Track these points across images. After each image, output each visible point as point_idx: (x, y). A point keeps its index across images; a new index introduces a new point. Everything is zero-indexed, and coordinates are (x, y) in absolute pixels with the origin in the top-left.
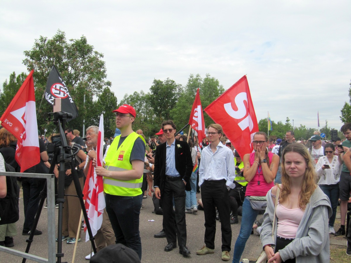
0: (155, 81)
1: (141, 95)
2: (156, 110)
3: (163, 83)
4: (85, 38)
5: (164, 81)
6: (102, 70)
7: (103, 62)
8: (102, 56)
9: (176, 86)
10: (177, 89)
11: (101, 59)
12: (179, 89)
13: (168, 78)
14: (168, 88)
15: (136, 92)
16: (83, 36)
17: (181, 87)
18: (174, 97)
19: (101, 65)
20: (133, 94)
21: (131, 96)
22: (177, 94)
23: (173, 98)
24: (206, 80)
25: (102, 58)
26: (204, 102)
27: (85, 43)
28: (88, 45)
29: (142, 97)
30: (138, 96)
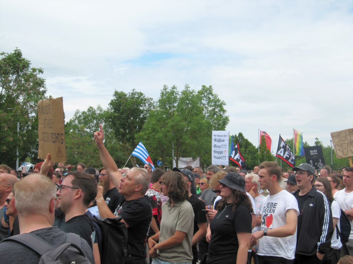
0: (116, 93)
1: (98, 112)
2: (117, 133)
3: (128, 96)
4: (20, 51)
5: (128, 93)
6: (42, 89)
7: (43, 79)
8: (41, 71)
9: (145, 100)
10: (147, 104)
11: (40, 76)
12: (149, 105)
13: (133, 90)
14: (134, 103)
15: (91, 107)
16: (18, 49)
17: (152, 101)
18: (143, 116)
19: (40, 83)
20: (86, 110)
21: (84, 113)
22: (146, 110)
23: (141, 116)
24: (184, 93)
25: (41, 74)
26: (179, 123)
27: (20, 57)
28: (24, 60)
29: (100, 114)
30: (94, 113)
